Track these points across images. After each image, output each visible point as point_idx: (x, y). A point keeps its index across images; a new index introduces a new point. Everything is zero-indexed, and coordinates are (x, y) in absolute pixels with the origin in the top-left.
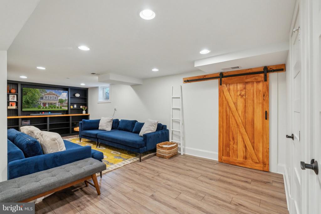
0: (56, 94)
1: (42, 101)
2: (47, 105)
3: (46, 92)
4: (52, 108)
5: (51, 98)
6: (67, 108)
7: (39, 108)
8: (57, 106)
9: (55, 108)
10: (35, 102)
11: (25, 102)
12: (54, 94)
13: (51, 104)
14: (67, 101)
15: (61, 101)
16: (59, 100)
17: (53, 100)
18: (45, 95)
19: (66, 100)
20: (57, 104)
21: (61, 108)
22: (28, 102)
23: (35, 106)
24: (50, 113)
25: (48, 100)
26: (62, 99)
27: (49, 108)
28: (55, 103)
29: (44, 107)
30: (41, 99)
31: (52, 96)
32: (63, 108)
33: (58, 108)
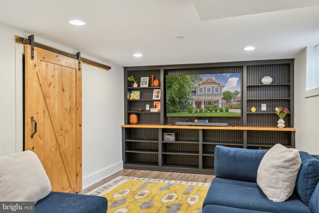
0: (218, 82)
1: (195, 98)
2: (203, 106)
3: (201, 80)
4: (211, 111)
5: (209, 91)
6: (239, 111)
7: (191, 112)
8: (220, 106)
9: (216, 111)
10: (183, 100)
11: (169, 100)
12: (214, 83)
13: (210, 103)
14: (240, 95)
15: (228, 97)
16: (224, 93)
17: (213, 95)
18: (199, 85)
19: (237, 93)
20: (220, 102)
21: (227, 111)
22: (173, 102)
23: (183, 108)
24: (207, 121)
25: (205, 95)
26: (230, 92)
27: (206, 112)
28: (216, 102)
29: (198, 110)
30: (193, 93)
31: (210, 86)
32: (230, 110)
33: (221, 111)
